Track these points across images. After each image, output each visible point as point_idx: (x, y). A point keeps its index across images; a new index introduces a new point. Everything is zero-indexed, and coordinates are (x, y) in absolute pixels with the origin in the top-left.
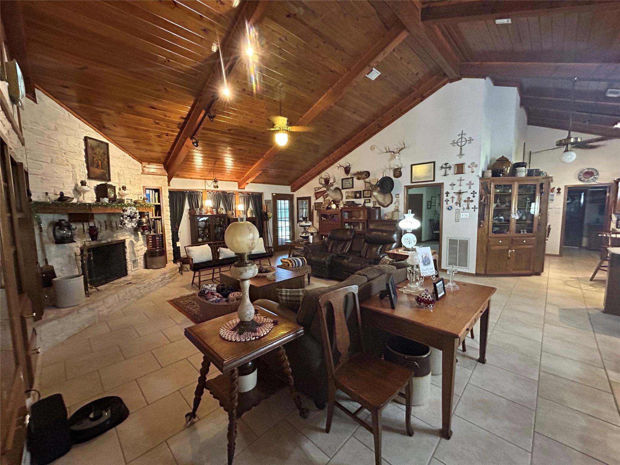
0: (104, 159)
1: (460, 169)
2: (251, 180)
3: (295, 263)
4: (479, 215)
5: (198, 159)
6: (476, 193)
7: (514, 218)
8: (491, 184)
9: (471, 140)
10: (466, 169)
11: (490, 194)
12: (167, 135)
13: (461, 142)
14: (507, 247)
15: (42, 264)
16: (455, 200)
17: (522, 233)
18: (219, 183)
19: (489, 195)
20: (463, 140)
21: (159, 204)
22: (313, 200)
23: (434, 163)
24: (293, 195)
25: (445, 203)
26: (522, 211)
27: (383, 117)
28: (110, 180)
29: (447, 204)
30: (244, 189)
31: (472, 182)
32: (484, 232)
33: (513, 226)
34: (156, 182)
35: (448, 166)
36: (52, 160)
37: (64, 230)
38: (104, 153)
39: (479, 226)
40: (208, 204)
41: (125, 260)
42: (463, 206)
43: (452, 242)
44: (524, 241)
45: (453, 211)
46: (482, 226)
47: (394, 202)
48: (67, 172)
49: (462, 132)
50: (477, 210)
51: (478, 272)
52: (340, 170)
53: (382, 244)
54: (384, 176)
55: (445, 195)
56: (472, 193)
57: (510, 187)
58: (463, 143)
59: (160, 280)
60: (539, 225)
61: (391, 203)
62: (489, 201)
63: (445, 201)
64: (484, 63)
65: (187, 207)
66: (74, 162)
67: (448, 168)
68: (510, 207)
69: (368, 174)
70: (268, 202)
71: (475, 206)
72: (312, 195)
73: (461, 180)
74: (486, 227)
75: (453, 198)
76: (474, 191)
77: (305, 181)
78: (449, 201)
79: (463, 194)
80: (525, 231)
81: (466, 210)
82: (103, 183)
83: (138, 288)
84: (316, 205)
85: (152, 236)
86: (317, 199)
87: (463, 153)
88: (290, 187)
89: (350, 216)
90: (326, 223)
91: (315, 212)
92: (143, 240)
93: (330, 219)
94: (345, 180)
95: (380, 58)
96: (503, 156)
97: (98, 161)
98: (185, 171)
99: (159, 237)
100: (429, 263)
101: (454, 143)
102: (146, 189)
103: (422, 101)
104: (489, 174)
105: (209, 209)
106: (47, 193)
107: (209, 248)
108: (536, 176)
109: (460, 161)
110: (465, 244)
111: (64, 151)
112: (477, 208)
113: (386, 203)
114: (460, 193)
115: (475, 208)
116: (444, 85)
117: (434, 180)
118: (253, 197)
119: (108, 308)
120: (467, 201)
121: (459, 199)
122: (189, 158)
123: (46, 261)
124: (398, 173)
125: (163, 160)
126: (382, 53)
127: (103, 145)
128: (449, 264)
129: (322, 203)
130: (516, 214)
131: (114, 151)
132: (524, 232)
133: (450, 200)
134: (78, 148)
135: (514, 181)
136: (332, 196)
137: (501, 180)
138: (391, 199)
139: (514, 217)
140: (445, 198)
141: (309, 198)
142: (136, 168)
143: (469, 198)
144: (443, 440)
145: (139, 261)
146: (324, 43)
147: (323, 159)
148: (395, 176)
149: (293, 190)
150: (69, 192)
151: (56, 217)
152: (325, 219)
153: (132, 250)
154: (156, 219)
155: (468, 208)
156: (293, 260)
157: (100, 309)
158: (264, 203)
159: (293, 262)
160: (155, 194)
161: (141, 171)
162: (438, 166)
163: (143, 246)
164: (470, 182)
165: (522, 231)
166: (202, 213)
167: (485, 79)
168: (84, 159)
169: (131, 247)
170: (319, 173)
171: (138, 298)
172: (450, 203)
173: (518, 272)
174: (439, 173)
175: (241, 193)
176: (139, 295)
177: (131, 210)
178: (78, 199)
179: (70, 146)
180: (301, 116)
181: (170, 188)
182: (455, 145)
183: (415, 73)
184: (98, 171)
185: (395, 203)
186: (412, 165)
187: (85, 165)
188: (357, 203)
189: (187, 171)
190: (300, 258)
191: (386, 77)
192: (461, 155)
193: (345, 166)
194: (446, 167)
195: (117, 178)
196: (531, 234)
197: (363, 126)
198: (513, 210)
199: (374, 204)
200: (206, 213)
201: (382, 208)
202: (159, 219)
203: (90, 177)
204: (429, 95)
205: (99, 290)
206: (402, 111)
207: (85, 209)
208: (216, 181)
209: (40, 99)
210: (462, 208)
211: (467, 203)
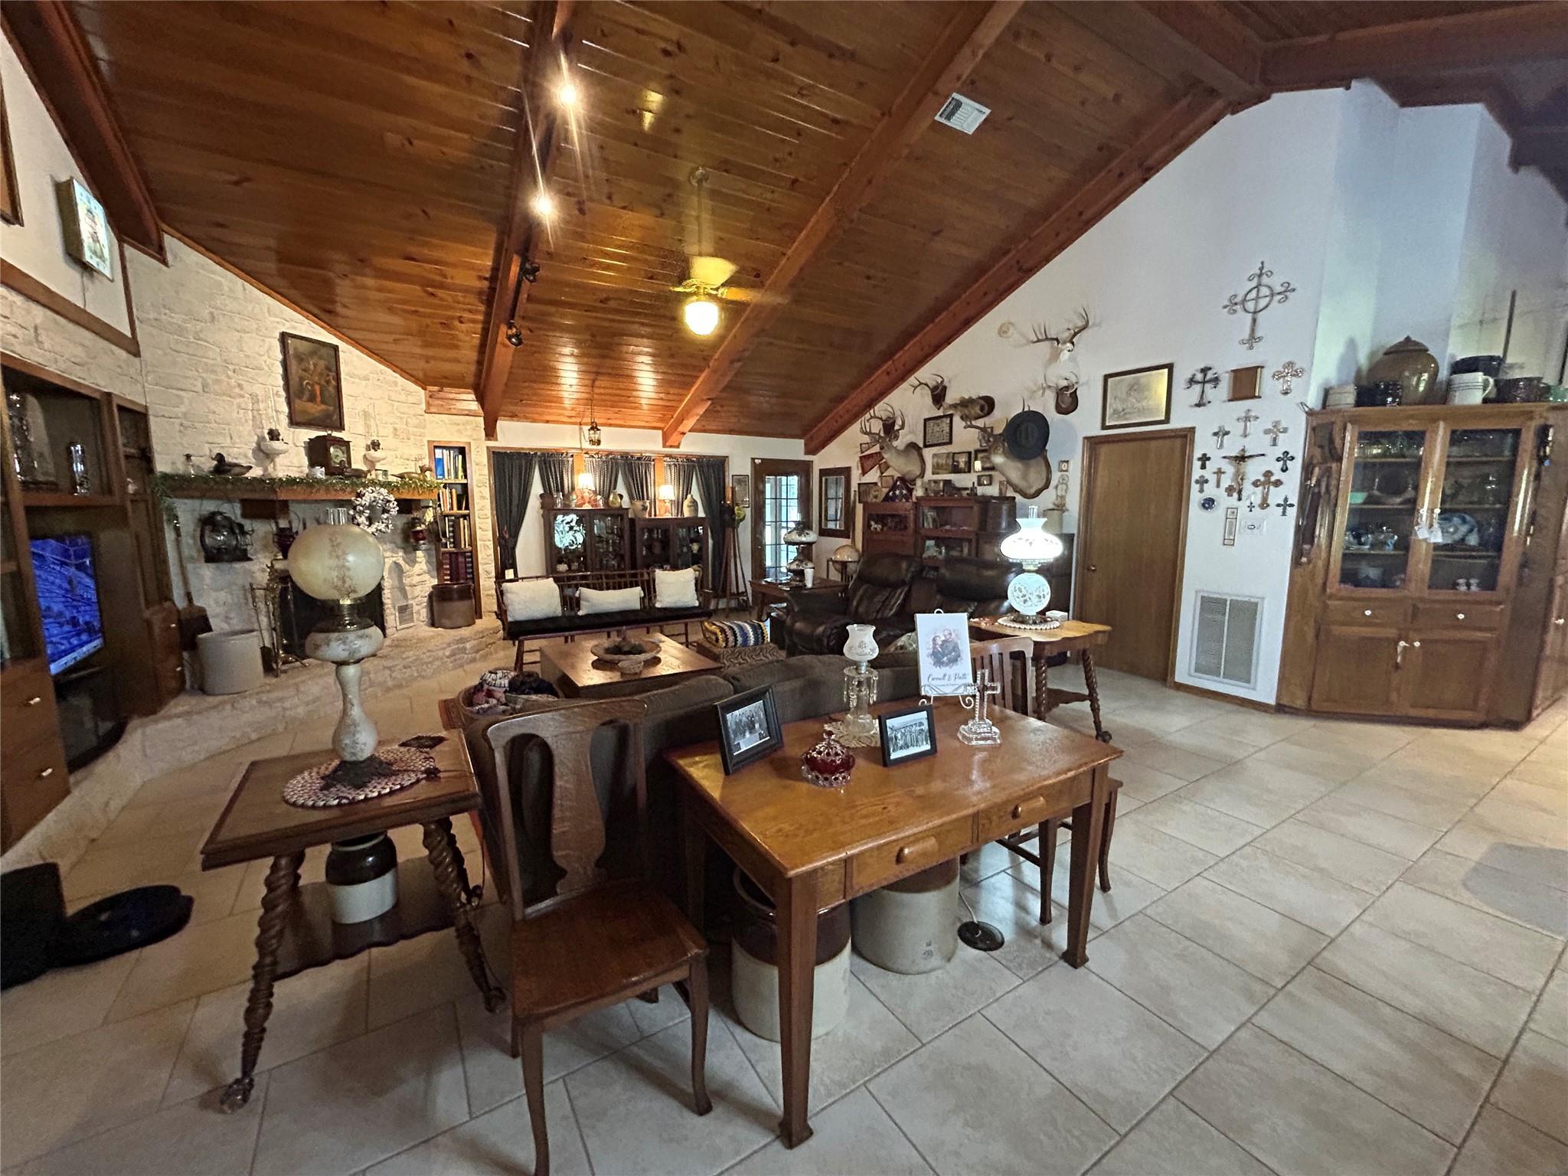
0: (328, 382)
1: (1245, 384)
2: (690, 423)
3: (735, 634)
4: (1298, 528)
5: (569, 374)
6: (1293, 458)
7: (1425, 540)
8: (1345, 429)
9: (1288, 289)
10: (1267, 384)
11: (1340, 459)
12: (461, 322)
13: (1258, 298)
14: (1392, 632)
15: (180, 603)
16: (1226, 481)
17: (1463, 588)
18: (605, 433)
19: (1334, 465)
20: (1264, 291)
21: (465, 481)
22: (856, 478)
23: (1170, 367)
24: (809, 464)
25: (1195, 487)
26: (1468, 518)
27: (1030, 239)
28: (341, 428)
29: (1201, 491)
30: (678, 447)
31: (1284, 424)
32: (1312, 580)
33: (1420, 564)
34: (459, 431)
35: (1210, 375)
36: (205, 386)
37: (220, 533)
38: (328, 369)
39: (1296, 562)
40: (585, 482)
41: (382, 604)
42: (1249, 497)
43: (1211, 605)
44: (1461, 616)
45: (1219, 512)
46: (1304, 560)
47: (1053, 483)
48: (242, 411)
49: (1261, 269)
50: (1292, 512)
51: (1285, 701)
52: (922, 395)
53: (979, 602)
54: (1026, 409)
55: (1197, 464)
56: (1278, 460)
57: (1416, 438)
58: (1263, 303)
59: (447, 653)
60: (1524, 565)
61: (1046, 486)
62: (1334, 482)
63: (1197, 482)
64: (1342, 36)
65: (537, 488)
66: (258, 390)
67: (1209, 381)
68: (1413, 505)
69: (988, 405)
70: (740, 480)
71: (1286, 500)
72: (853, 463)
73: (1247, 419)
74: (1320, 563)
75: (1219, 472)
76: (1286, 453)
77: (836, 426)
78: (1207, 481)
79: (1249, 462)
80: (1473, 581)
81: (1257, 510)
82: (325, 434)
83: (389, 668)
84: (863, 488)
85: (451, 553)
86: (864, 473)
87: (1258, 334)
88: (802, 441)
89: (939, 523)
90: (881, 537)
91: (859, 508)
92: (428, 562)
93: (890, 528)
94: (931, 423)
95: (965, 65)
96: (1408, 339)
97: (312, 386)
98: (527, 405)
99: (465, 557)
100: (954, 660)
101: (1234, 304)
102: (435, 447)
103: (1145, 180)
104: (1349, 398)
105: (586, 494)
106: (188, 457)
107: (555, 586)
108: (1524, 400)
109: (1245, 359)
110: (1246, 613)
111: (231, 367)
112: (1292, 505)
113: (1031, 487)
114: (1241, 458)
115: (1285, 505)
116: (1215, 123)
117: (1167, 420)
118: (701, 466)
119: (307, 704)
120: (1263, 484)
121: (1240, 477)
122: (546, 375)
123: (189, 596)
124: (1068, 401)
125: (470, 379)
126: (967, 51)
127: (324, 351)
128: (1196, 670)
129: (876, 484)
130: (1436, 525)
131: (353, 362)
132: (1468, 585)
133: (1213, 479)
134: (265, 358)
135: (1435, 420)
136: (898, 466)
137: (1389, 415)
138: (1044, 475)
139: (1426, 535)
140: (1197, 473)
141: (846, 471)
142: (411, 399)
143: (1268, 474)
144: (778, 1146)
145: (416, 608)
146: (793, 44)
147: (877, 367)
148: (1060, 410)
149: (811, 450)
150: (241, 452)
151: (209, 506)
152: (879, 527)
153: (397, 583)
154: (458, 517)
155: (1264, 505)
156: (731, 628)
157: (287, 704)
158: (729, 482)
159: (729, 632)
160: (455, 458)
161: (424, 406)
162: (1181, 376)
163: (427, 577)
164: (1276, 424)
165: (1461, 581)
166: (570, 506)
167: (1348, 88)
168: (281, 383)
169: (395, 575)
170: (871, 404)
171: (388, 690)
172: (1210, 490)
173: (1431, 713)
174: (1184, 396)
175: (670, 456)
176: (390, 683)
177: (375, 494)
178: (266, 470)
179: (248, 356)
180: (784, 254)
181: (491, 444)
182: (1235, 311)
183: (1110, 96)
184: (316, 409)
185: (1056, 487)
186: (1107, 377)
187: (283, 394)
188: (958, 485)
189: (535, 406)
190: (751, 625)
191: (1010, 119)
192: (1253, 339)
193: (932, 384)
194: (1206, 378)
195: (362, 422)
196: (1488, 595)
197: (980, 270)
198: (1424, 511)
199: (1000, 490)
200: (581, 505)
201: (1019, 498)
202: (465, 517)
203: (294, 422)
204: (1165, 161)
205: (304, 666)
206: (1084, 217)
207: (263, 489)
208: (594, 428)
209: (175, 257)
210: (1245, 503)
211: (1261, 488)
